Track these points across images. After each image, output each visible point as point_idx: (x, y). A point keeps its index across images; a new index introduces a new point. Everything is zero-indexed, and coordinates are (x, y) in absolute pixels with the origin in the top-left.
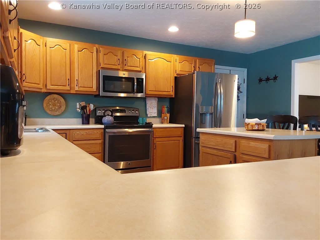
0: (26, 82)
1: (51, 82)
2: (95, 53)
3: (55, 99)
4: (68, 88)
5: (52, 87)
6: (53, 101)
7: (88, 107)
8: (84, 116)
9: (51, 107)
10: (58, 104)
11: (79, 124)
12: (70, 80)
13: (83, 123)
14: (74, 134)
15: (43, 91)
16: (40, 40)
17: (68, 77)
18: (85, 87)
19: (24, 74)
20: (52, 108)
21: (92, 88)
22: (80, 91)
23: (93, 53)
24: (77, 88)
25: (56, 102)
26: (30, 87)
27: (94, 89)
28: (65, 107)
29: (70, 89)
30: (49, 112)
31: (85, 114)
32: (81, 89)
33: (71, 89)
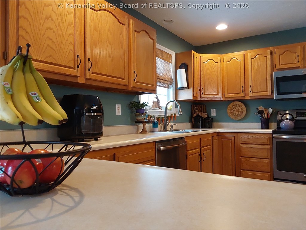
0: (205, 94)
1: (228, 91)
2: (269, 56)
3: (238, 106)
4: (242, 94)
5: (229, 96)
6: (236, 107)
7: (266, 111)
8: (263, 120)
9: (234, 112)
10: (241, 110)
11: (259, 129)
12: (245, 87)
13: (263, 128)
14: (241, 137)
15: (222, 99)
16: (218, 58)
17: (243, 85)
18: (259, 92)
19: (202, 88)
20: (235, 114)
21: (267, 91)
22: (254, 96)
23: (267, 56)
24: (250, 94)
25: (239, 108)
26: (209, 98)
27: (269, 92)
28: (245, 112)
29: (244, 96)
30: (233, 117)
31: (263, 118)
32: (255, 94)
33: (246, 95)
